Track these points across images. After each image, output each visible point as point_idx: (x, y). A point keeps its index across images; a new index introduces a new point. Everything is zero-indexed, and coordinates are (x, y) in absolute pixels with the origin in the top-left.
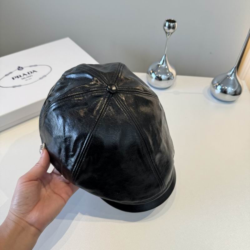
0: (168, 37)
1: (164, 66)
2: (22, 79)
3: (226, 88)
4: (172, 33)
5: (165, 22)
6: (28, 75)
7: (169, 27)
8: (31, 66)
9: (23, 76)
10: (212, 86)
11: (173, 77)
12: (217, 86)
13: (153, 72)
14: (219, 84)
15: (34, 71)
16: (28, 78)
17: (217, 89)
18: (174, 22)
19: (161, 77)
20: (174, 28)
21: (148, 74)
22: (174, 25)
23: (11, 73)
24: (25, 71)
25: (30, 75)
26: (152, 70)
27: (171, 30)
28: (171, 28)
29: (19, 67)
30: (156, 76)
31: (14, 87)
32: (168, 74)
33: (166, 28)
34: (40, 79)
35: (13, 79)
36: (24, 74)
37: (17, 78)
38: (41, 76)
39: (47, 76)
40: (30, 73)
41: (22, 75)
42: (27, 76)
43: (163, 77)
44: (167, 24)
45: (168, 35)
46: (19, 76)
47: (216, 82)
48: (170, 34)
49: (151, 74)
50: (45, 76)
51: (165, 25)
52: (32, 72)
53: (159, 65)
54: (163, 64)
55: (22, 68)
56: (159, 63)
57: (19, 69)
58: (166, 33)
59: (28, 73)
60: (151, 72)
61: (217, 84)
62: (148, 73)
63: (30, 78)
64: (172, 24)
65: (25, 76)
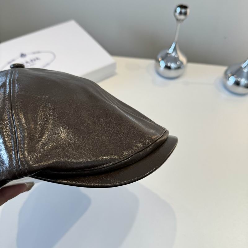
1: (174, 54)
3: (239, 80)
7: (181, 13)
10: (224, 76)
11: (183, 66)
17: (229, 80)
18: (185, 7)
19: (170, 66)
20: (185, 14)
24: (28, 59)
26: (161, 57)
27: (182, 17)
28: (183, 14)
33: (177, 14)
36: (27, 62)
43: (173, 65)
44: (179, 10)
47: (229, 72)
49: (159, 62)
51: (176, 11)
53: (168, 54)
55: (25, 55)
56: (168, 50)
58: (177, 20)
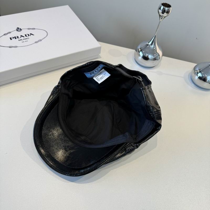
0: (161, 20)
1: (152, 46)
2: (19, 40)
3: (206, 76)
4: (165, 17)
5: (161, 5)
6: (26, 37)
8: (29, 29)
9: (21, 38)
10: (194, 71)
11: (159, 58)
12: (198, 73)
13: (141, 51)
14: (200, 72)
15: (31, 34)
16: (24, 40)
17: (198, 76)
18: (169, 6)
19: (148, 56)
20: (168, 12)
21: (136, 52)
22: (168, 9)
23: (10, 33)
24: (23, 33)
25: (27, 37)
26: (140, 48)
27: (165, 14)
28: (166, 12)
29: (18, 28)
30: (143, 55)
31: (10, 47)
32: (155, 55)
33: (160, 11)
34: (36, 42)
35: (11, 39)
36: (22, 36)
37: (14, 38)
38: (37, 40)
39: (43, 40)
40: (27, 35)
41: (19, 37)
42: (24, 38)
43: (150, 57)
44: (162, 8)
45: (161, 18)
46: (16, 37)
47: (197, 69)
48: (164, 17)
49: (139, 52)
50: (41, 40)
51: (160, 9)
52: (30, 34)
53: (148, 45)
54: (152, 44)
55: (21, 30)
56: (149, 43)
57: (17, 30)
58: (160, 16)
59: (26, 35)
60: (140, 50)
61: (199, 71)
62: (136, 50)
63: (26, 40)
64: (166, 9)
65: (22, 38)
